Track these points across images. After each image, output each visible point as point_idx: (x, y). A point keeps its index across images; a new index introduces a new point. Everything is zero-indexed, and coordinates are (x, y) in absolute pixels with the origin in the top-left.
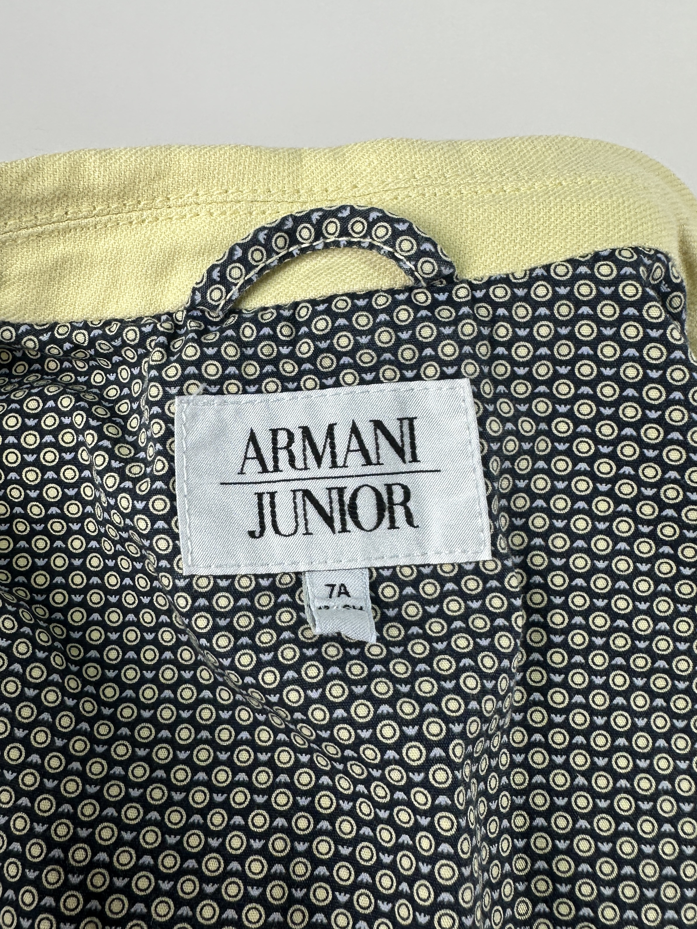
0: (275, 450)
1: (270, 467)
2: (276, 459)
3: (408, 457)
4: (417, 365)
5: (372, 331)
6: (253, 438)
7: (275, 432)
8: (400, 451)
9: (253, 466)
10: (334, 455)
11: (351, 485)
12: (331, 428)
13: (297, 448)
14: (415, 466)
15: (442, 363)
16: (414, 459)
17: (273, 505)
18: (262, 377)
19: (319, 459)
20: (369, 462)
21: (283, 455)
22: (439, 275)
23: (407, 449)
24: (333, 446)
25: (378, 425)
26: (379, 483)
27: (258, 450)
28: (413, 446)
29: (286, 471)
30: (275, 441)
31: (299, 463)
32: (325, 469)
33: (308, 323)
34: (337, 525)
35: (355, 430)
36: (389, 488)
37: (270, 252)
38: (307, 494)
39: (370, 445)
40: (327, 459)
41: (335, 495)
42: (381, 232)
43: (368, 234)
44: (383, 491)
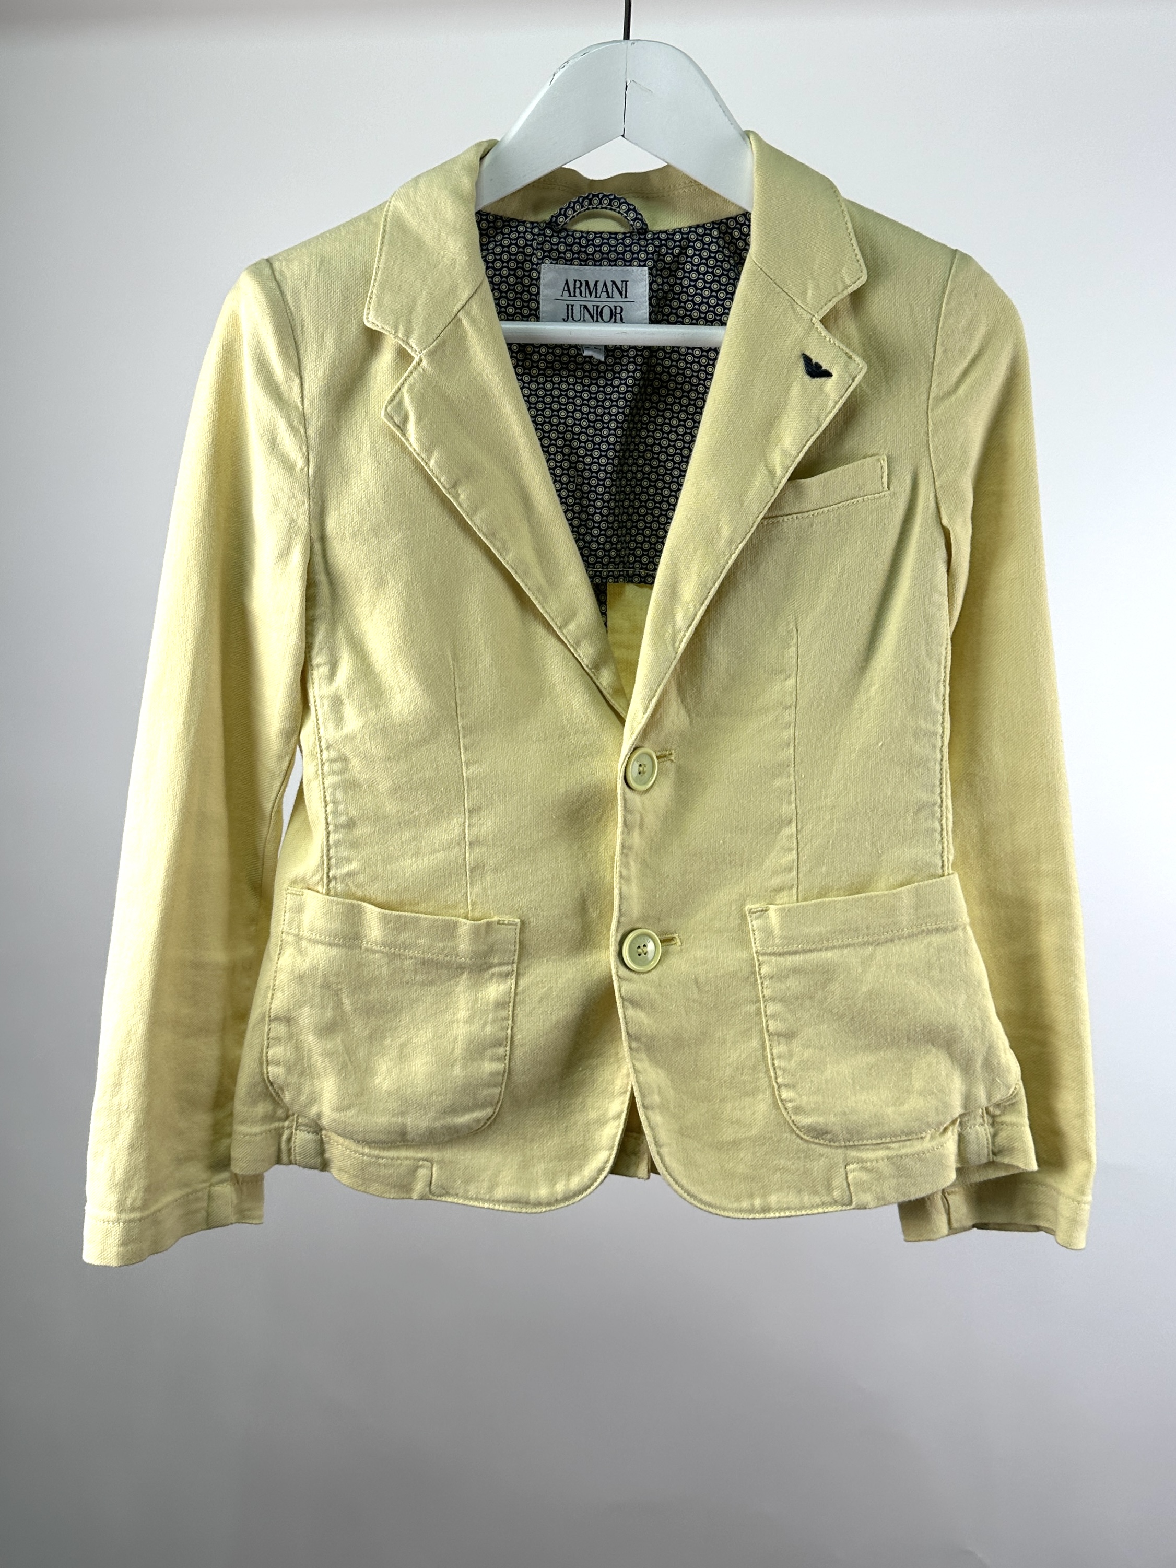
0: (575, 288)
1: (572, 295)
2: (575, 292)
3: (624, 296)
4: (631, 261)
5: (616, 246)
6: (567, 283)
7: (575, 281)
8: (621, 294)
9: (566, 293)
10: (596, 293)
11: (601, 305)
12: (596, 282)
13: (583, 289)
14: (626, 300)
15: (640, 261)
16: (626, 297)
17: (572, 309)
18: (573, 259)
19: (591, 294)
20: (609, 297)
21: (578, 290)
22: (642, 228)
23: (624, 293)
24: (596, 289)
25: (614, 283)
26: (612, 305)
27: (568, 287)
28: (626, 292)
29: (579, 298)
30: (575, 285)
31: (583, 294)
32: (593, 298)
33: (593, 240)
34: (595, 319)
35: (605, 284)
36: (615, 307)
37: (582, 207)
38: (585, 307)
39: (610, 291)
40: (594, 294)
41: (595, 308)
42: (624, 208)
43: (619, 207)
44: (613, 308)
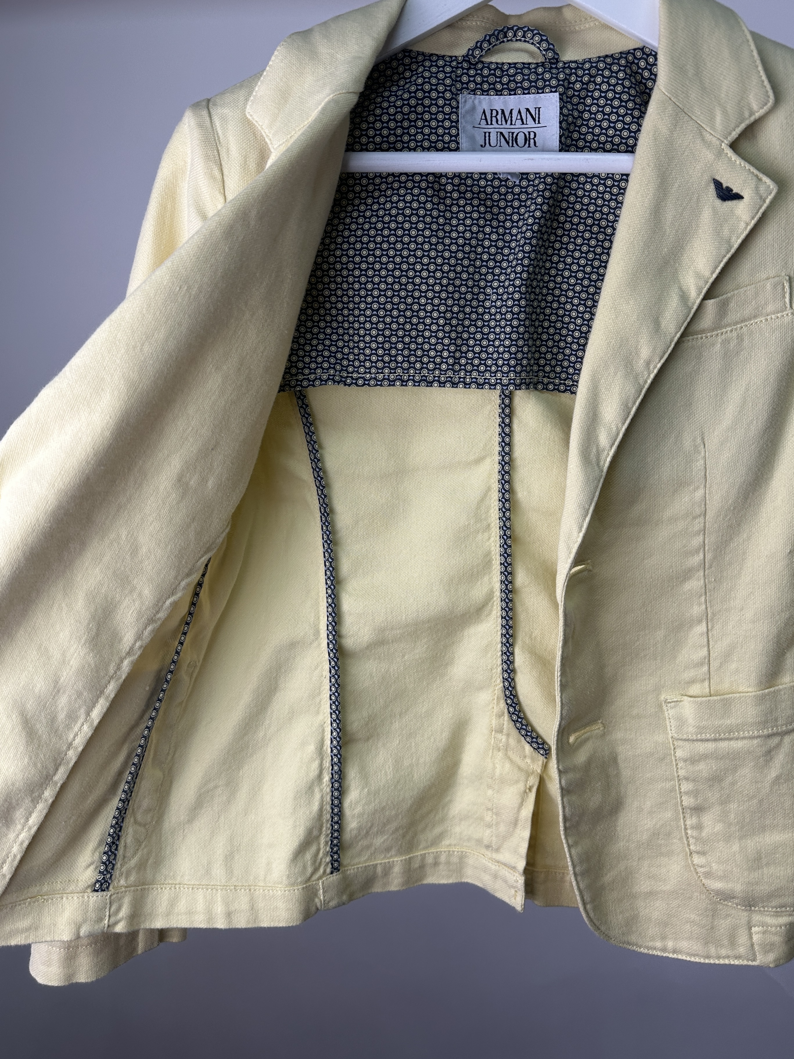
0: (491, 117)
1: (489, 123)
2: (491, 121)
3: (537, 122)
4: (543, 88)
5: (529, 75)
6: (484, 112)
7: (492, 110)
8: (534, 120)
9: (484, 122)
10: (511, 120)
11: (516, 131)
12: (512, 110)
13: (499, 117)
14: (539, 125)
15: (552, 87)
16: (539, 123)
17: (489, 136)
18: (489, 89)
19: (506, 122)
20: (523, 123)
21: (494, 119)
22: (554, 58)
23: (537, 119)
24: (511, 117)
25: (528, 110)
26: (526, 131)
27: (485, 116)
28: (539, 118)
29: (495, 125)
30: (492, 114)
31: (500, 123)
32: (508, 126)
33: (507, 71)
34: (511, 144)
35: (519, 112)
36: (529, 133)
37: (498, 39)
38: (501, 133)
39: (524, 118)
40: (509, 122)
41: (511, 134)
42: (537, 39)
43: (532, 39)
44: (527, 134)
